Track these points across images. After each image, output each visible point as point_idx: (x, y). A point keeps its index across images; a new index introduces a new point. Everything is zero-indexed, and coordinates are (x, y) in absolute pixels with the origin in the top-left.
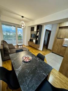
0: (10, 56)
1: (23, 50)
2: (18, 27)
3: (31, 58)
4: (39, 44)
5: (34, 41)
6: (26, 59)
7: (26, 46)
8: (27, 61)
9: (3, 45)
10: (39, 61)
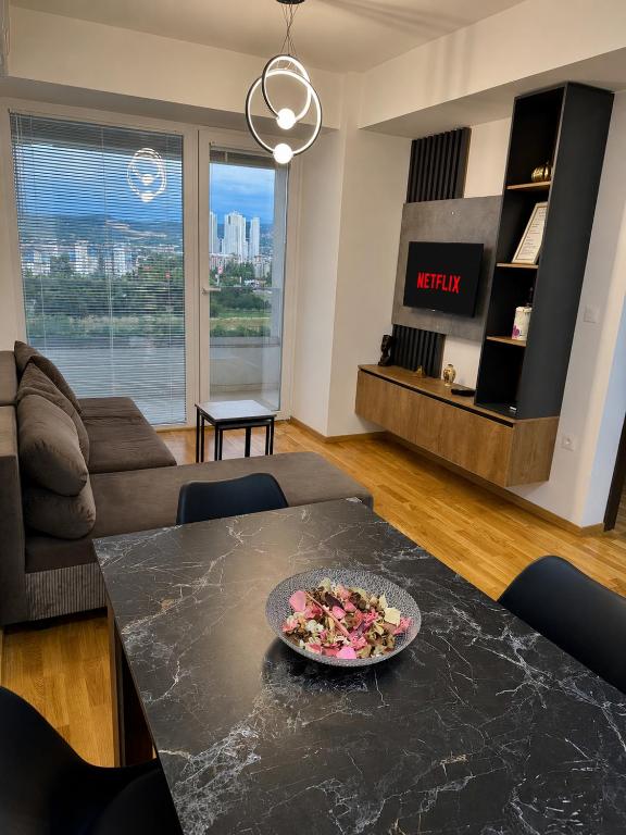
0: (104, 557)
1: (288, 489)
2: (217, 156)
3: (397, 615)
4: (554, 408)
5: (462, 360)
6: (321, 619)
7: (334, 442)
8: (347, 656)
9: (16, 404)
10: (535, 678)
